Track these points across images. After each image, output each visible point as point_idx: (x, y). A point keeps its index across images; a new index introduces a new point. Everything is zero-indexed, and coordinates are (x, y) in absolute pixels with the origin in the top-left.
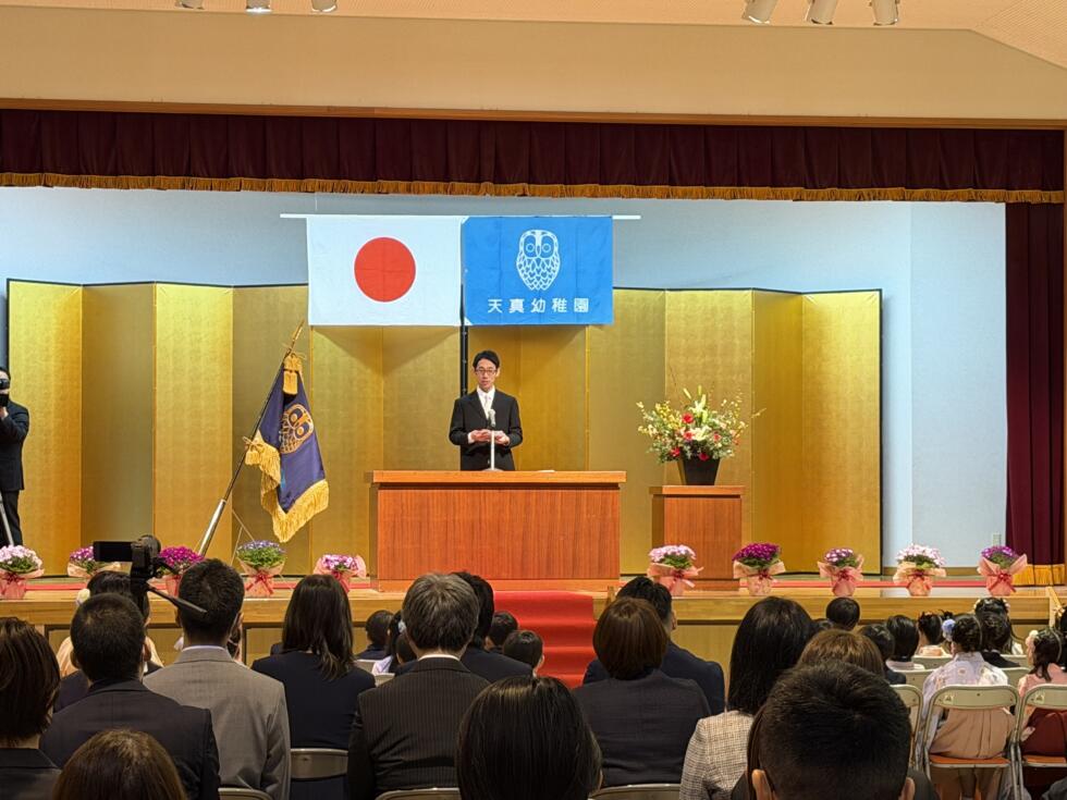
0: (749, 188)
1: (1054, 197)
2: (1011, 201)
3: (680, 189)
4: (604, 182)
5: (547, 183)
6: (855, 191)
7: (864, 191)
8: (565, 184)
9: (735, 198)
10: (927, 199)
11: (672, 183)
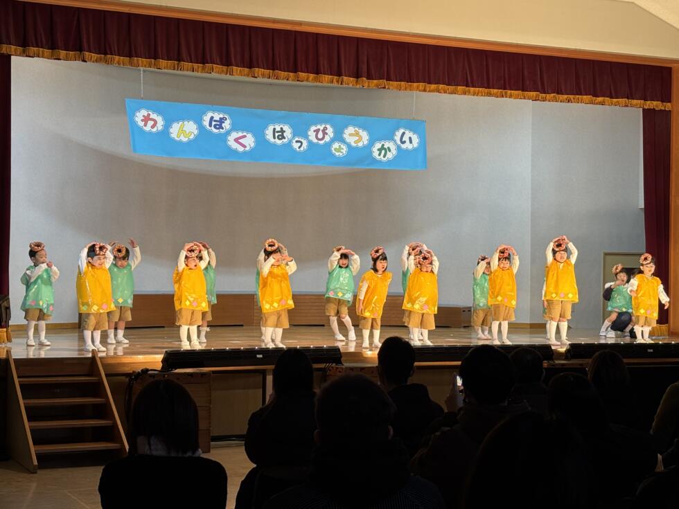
0: (509, 91)
1: (668, 106)
2: (646, 107)
3: (472, 89)
4: (430, 83)
5: (397, 81)
6: (566, 96)
7: (572, 97)
8: (408, 82)
9: (503, 97)
10: (602, 104)
11: (467, 86)
